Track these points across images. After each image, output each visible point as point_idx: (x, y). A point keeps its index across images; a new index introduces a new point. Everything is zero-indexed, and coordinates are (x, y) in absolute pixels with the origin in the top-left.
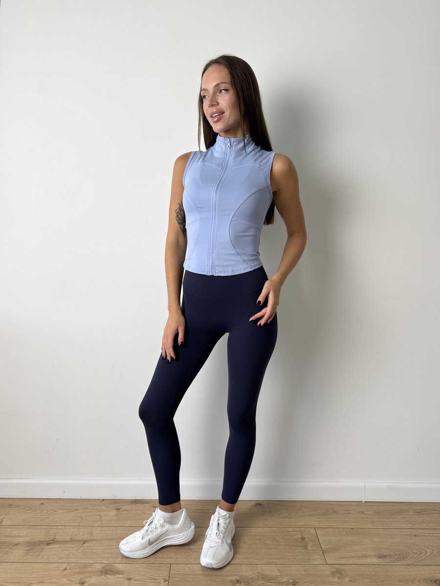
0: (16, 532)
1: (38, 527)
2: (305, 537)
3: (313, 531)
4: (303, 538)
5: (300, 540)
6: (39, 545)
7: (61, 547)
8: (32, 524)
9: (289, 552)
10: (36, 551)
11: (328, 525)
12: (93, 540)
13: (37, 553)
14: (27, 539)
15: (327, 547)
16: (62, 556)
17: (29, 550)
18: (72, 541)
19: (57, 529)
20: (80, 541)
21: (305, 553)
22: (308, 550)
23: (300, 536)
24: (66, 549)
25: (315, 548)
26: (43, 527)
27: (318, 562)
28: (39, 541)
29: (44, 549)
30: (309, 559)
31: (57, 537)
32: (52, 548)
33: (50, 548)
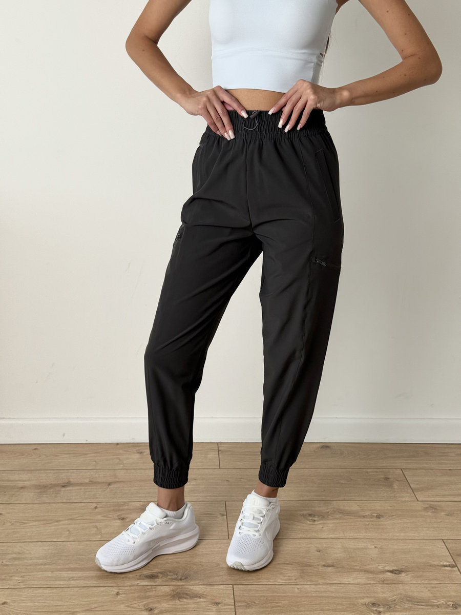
0: (15, 477)
1: (42, 471)
2: (389, 477)
3: (399, 471)
4: (387, 479)
5: (383, 480)
6: (51, 488)
7: (81, 489)
8: (32, 469)
9: (371, 491)
10: (51, 493)
11: (418, 466)
12: (121, 482)
13: (53, 495)
14: (34, 482)
15: (418, 486)
16: (86, 496)
17: (41, 492)
18: (92, 483)
19: (68, 472)
20: (103, 483)
21: (390, 491)
22: (394, 489)
23: (383, 477)
24: (88, 490)
25: (402, 487)
26: (49, 471)
27: (407, 499)
28: (51, 484)
29: (60, 491)
30: (395, 497)
31: (71, 480)
32: (71, 490)
33: (68, 490)
